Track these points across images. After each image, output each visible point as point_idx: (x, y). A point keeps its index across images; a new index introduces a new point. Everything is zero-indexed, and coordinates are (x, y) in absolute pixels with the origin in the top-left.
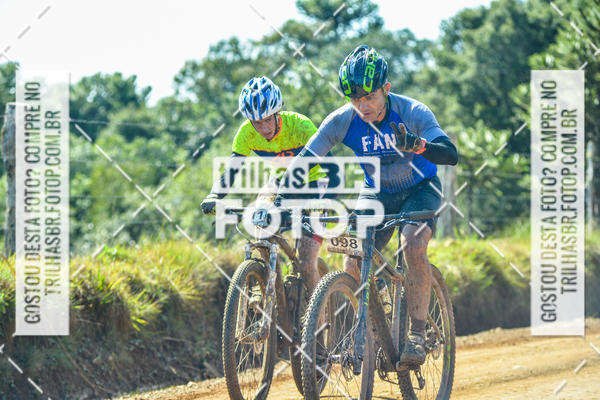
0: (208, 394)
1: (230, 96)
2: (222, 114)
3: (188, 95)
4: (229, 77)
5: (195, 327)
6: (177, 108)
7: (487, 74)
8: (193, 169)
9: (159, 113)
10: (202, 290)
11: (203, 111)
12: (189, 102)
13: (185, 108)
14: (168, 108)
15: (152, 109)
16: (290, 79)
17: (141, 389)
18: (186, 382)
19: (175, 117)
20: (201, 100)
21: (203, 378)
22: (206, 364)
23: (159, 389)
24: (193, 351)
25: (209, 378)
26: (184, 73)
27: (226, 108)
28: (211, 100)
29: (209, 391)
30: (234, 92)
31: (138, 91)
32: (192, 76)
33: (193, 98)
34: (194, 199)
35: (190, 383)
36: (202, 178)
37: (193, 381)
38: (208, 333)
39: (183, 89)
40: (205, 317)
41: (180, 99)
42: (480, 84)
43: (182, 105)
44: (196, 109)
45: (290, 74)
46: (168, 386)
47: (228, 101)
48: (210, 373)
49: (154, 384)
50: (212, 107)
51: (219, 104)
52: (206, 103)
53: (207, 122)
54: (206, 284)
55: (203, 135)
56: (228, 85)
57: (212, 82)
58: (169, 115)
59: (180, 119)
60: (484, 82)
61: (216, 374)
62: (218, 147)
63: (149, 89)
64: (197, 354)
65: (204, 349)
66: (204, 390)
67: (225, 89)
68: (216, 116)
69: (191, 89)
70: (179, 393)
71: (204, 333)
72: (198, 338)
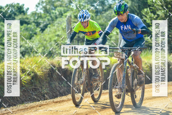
0: (46, 104)
1: (54, 11)
2: (51, 17)
3: (40, 11)
4: (53, 5)
5: (42, 84)
6: (37, 15)
7: (134, 5)
8: (42, 34)
9: (31, 16)
10: (44, 72)
11: (45, 16)
12: (41, 13)
13: (39, 15)
14: (34, 15)
15: (29, 15)
16: (73, 6)
17: (25, 103)
18: (39, 101)
19: (36, 18)
20: (45, 13)
21: (44, 100)
22: (45, 95)
23: (30, 103)
24: (41, 91)
25: (46, 100)
26: (39, 4)
27: (52, 15)
28: (48, 12)
29: (46, 103)
30: (55, 10)
31: (25, 9)
32: (41, 5)
33: (42, 12)
34: (42, 44)
35: (40, 101)
36: (45, 37)
37: (41, 100)
38: (46, 85)
39: (39, 9)
40: (45, 80)
41: (38, 12)
42: (132, 8)
43: (38, 14)
44: (43, 15)
45: (72, 5)
46: (34, 102)
47: (53, 13)
48: (47, 98)
49: (29, 101)
50: (48, 15)
51: (50, 14)
52: (46, 13)
53: (46, 20)
54: (46, 70)
55: (45, 23)
56: (53, 8)
57: (48, 7)
58: (34, 17)
59: (38, 18)
60: (133, 8)
61: (49, 98)
62: (50, 27)
63: (28, 9)
64: (43, 92)
65: (45, 90)
66: (44, 103)
67: (52, 9)
68: (49, 17)
69: (41, 9)
70: (37, 104)
71: (45, 85)
72: (43, 87)
